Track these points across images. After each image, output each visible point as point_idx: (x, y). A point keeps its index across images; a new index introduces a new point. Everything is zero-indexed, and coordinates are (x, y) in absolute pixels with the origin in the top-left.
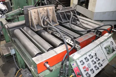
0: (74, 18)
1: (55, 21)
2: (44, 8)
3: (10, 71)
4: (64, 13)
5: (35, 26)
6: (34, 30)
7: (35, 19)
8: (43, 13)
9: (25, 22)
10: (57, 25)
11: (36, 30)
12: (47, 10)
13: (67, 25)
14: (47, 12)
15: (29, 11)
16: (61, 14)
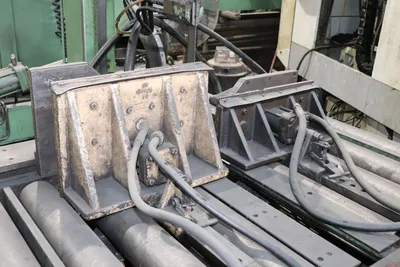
0: (314, 139)
1: (204, 153)
2: (145, 85)
4: (259, 106)
5: (92, 190)
6: (86, 211)
7: (94, 143)
8: (140, 112)
9: (36, 154)
10: (216, 177)
11: (96, 210)
13: (276, 179)
14: (165, 105)
15: (61, 103)
16: (241, 117)
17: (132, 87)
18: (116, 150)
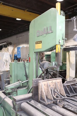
2: (52, 81)
4: (71, 86)
5: (46, 99)
6: (45, 103)
8: (52, 86)
12: (55, 83)
15: (40, 84)
16: (68, 87)
17: (50, 81)
18: (48, 93)
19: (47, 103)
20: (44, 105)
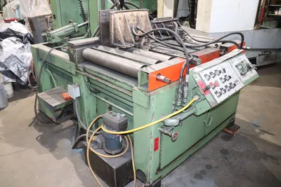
2: (132, 13)
3: (58, 144)
4: (163, 23)
9: (100, 38)
12: (137, 17)
14: (138, 20)
15: (112, 16)
17: (129, 13)
18: (126, 31)
19: (125, 45)
20: (121, 49)
